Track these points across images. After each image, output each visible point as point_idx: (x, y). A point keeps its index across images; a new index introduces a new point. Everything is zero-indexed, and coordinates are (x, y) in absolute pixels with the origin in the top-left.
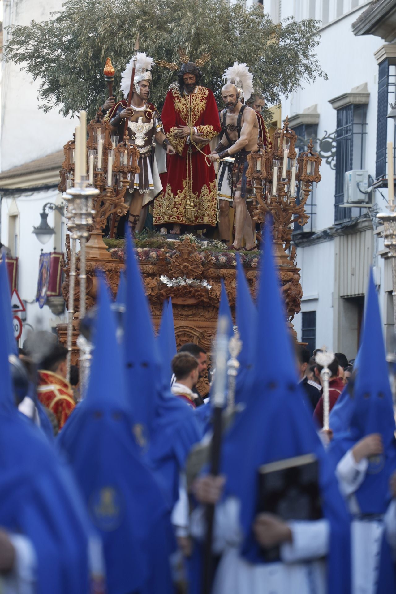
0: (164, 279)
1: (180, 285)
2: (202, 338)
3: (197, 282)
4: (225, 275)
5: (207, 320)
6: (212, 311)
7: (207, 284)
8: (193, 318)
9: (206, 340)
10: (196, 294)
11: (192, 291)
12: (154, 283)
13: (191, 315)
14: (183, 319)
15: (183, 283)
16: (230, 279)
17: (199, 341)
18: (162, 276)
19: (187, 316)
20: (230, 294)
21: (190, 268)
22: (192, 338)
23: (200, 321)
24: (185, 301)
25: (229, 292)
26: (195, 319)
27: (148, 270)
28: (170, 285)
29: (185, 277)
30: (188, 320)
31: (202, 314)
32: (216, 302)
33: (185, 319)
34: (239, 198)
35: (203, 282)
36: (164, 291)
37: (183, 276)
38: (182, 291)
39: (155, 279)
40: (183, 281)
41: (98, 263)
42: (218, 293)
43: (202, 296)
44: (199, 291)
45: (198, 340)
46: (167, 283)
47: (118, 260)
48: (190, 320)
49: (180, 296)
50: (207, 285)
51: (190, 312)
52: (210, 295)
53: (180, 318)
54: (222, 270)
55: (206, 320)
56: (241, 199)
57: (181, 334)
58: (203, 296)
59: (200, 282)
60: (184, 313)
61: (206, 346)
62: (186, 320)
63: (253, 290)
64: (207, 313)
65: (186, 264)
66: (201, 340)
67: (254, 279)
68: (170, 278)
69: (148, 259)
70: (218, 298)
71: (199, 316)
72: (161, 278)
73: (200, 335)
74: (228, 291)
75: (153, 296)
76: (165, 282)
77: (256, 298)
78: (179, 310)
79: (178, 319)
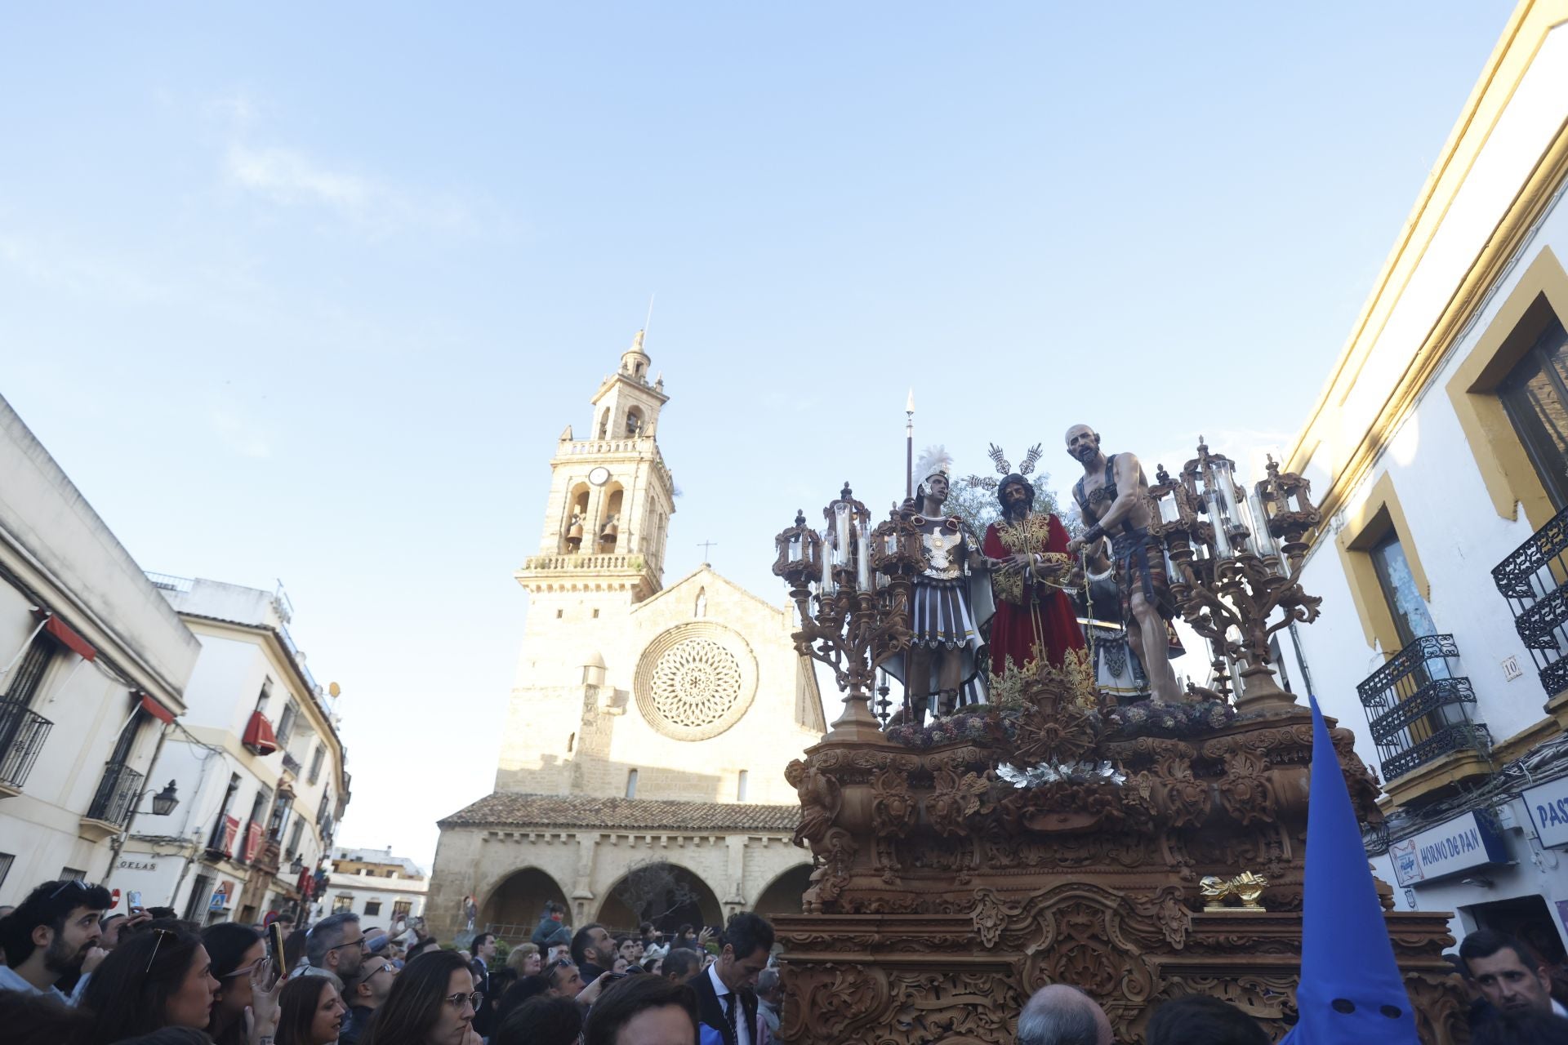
0: (1005, 771)
1: (1046, 783)
2: (1128, 913)
3: (1086, 770)
4: (1151, 749)
5: (1130, 870)
6: (1136, 846)
7: (1112, 770)
8: (1093, 868)
9: (1139, 919)
10: (1091, 799)
11: (1078, 792)
12: (983, 783)
13: (1086, 859)
14: (1069, 870)
15: (1052, 777)
16: (1166, 761)
17: (1120, 923)
18: (1000, 766)
19: (1076, 863)
20: (1175, 793)
21: (1062, 734)
22: (1100, 915)
23: (1111, 873)
24: (1065, 820)
25: (1172, 790)
26: (1098, 868)
27: (966, 757)
28: (1021, 784)
29: (1055, 760)
30: (1081, 872)
31: (1113, 854)
32: (1143, 818)
33: (1074, 870)
34: (1142, 604)
35: (1102, 768)
36: (1011, 801)
37: (1051, 759)
38: (1052, 797)
39: (985, 775)
40: (1052, 772)
41: (853, 752)
42: (1146, 794)
43: (1103, 803)
44: (1095, 792)
45: (1117, 920)
46: (1014, 780)
47: (902, 746)
48: (1086, 872)
49: (1051, 811)
50: (1114, 773)
51: (1083, 854)
52: (1126, 802)
53: (1060, 869)
54: (1141, 739)
55: (1125, 869)
56: (1147, 605)
57: (1068, 907)
58: (1109, 803)
59: (1094, 769)
60: (1070, 855)
61: (1143, 938)
62: (1076, 872)
63: (1234, 781)
64: (1124, 853)
65: (1050, 725)
66: (1127, 920)
67: (1227, 756)
68: (1020, 769)
69: (964, 732)
70: (1147, 809)
71: (1107, 861)
72: (997, 771)
73: (1119, 905)
74: (1169, 786)
75: (987, 814)
76: (1008, 779)
77: (1248, 796)
78: (1055, 848)
79: (1055, 870)
